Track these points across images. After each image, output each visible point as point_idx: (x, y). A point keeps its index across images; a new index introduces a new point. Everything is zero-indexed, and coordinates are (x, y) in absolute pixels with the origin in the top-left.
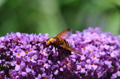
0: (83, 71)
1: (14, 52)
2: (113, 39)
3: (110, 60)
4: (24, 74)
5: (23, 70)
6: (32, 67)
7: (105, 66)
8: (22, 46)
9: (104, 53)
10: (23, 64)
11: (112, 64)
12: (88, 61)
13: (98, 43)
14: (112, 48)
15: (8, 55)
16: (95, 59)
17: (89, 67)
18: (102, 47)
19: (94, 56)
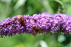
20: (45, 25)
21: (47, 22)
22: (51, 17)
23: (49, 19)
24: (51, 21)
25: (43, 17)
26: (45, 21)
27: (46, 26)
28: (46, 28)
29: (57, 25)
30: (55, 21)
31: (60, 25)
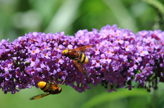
0: (98, 65)
1: (29, 50)
2: (129, 35)
3: (125, 54)
4: (39, 69)
5: (38, 66)
6: (46, 63)
7: (121, 60)
8: (37, 44)
9: (118, 48)
10: (38, 60)
11: (128, 58)
12: (102, 55)
13: (113, 39)
14: (127, 42)
15: (24, 52)
16: (110, 53)
17: (104, 61)
18: (117, 42)
19: (108, 51)
20: (109, 61)
21: (115, 52)
22: (129, 37)
23: (121, 42)
24: (127, 50)
25: (105, 37)
26: (111, 50)
27: (114, 62)
28: (115, 69)
29: (145, 60)
30: (141, 48)
31: (156, 61)
